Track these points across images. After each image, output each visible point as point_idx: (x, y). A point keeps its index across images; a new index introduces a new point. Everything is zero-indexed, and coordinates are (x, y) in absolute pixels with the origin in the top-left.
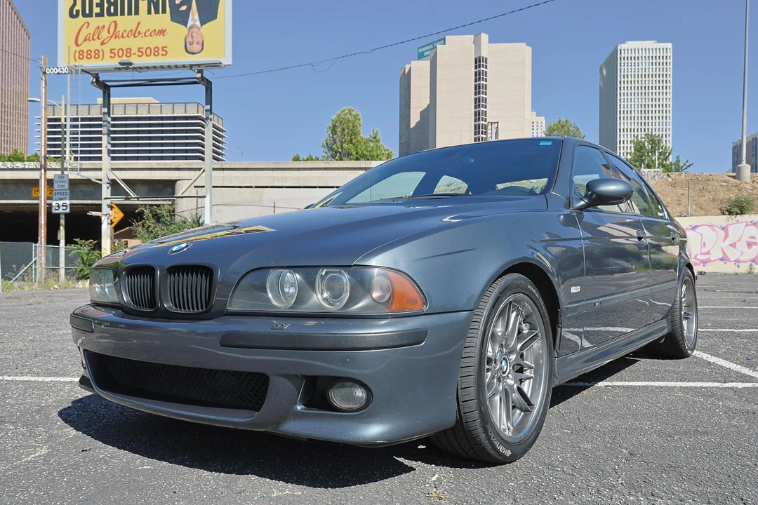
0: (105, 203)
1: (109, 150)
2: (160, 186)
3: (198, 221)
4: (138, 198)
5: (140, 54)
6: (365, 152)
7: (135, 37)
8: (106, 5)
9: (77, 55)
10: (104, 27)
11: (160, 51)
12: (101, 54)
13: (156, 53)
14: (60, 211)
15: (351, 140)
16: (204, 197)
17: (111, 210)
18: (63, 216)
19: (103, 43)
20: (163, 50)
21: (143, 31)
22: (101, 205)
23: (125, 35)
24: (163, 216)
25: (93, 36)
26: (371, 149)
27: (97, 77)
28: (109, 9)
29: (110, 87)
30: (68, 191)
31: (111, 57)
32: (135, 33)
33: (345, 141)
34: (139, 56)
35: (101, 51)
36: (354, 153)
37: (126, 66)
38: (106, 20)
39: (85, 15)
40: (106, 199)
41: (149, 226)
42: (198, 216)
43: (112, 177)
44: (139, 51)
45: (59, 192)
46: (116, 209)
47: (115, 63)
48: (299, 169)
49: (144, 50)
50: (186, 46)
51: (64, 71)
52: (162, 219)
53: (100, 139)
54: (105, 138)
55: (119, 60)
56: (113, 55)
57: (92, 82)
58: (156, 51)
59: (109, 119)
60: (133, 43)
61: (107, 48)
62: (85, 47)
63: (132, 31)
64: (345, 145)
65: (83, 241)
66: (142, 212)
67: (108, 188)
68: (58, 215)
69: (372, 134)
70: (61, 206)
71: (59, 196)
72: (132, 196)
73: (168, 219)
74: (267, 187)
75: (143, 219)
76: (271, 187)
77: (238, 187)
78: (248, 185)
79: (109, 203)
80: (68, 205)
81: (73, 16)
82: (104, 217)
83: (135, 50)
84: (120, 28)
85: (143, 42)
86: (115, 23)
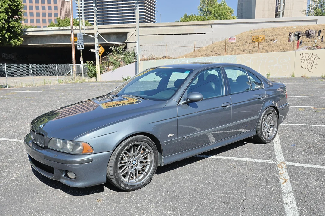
1: (97, 23)
2: (121, 35)
3: (134, 52)
4: (109, 43)
6: (218, 11)
14: (80, 49)
15: (212, 6)
16: (136, 42)
17: (100, 48)
18: (81, 52)
22: (95, 47)
24: (120, 51)
26: (221, 9)
30: (83, 40)
33: (209, 6)
36: (213, 12)
40: (96, 44)
42: (134, 50)
45: (80, 40)
46: (102, 48)
48: (180, 26)
52: (120, 52)
53: (93, 18)
54: (95, 18)
59: (96, 9)
64: (209, 8)
65: (89, 62)
66: (112, 49)
67: (97, 39)
69: (222, 2)
70: (80, 46)
71: (80, 42)
72: (107, 43)
73: (122, 52)
74: (166, 34)
75: (112, 52)
76: (168, 34)
77: (154, 35)
78: (158, 34)
79: (98, 46)
80: (83, 46)
82: (96, 52)
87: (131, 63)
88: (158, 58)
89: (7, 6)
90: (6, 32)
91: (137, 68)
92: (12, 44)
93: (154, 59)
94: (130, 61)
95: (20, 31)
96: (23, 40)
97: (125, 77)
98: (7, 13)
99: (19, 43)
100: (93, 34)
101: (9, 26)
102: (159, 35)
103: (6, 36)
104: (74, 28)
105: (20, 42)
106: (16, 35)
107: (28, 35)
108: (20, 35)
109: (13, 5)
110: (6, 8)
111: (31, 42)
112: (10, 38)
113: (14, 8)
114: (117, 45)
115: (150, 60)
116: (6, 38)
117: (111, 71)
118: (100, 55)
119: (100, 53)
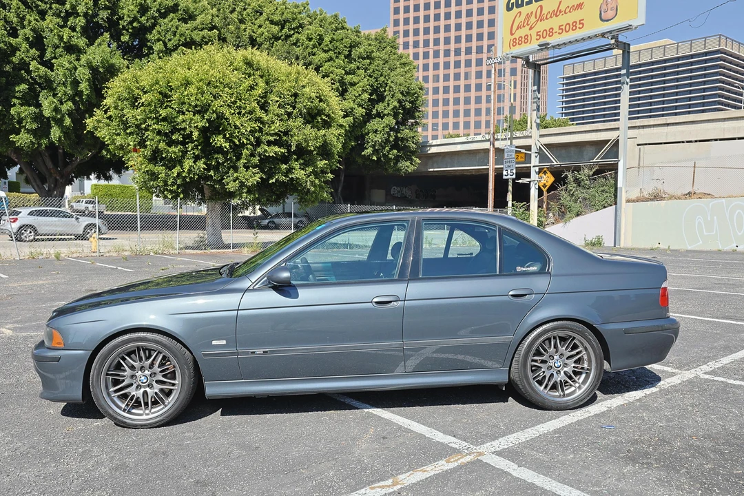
0: (533, 171)
1: (538, 124)
4: (560, 165)
5: (560, 31)
7: (557, 16)
9: (512, 42)
10: (532, 13)
11: (578, 25)
12: (529, 38)
13: (574, 28)
14: (509, 177)
16: (618, 161)
17: (543, 175)
18: (510, 184)
19: (531, 29)
20: (580, 24)
21: (563, 9)
22: (530, 173)
23: (549, 16)
24: (583, 180)
25: (524, 23)
27: (527, 60)
29: (540, 65)
30: (514, 160)
31: (537, 39)
32: (556, 14)
34: (559, 33)
35: (529, 36)
37: (545, 46)
38: (535, 6)
39: (518, 6)
40: (534, 167)
41: (571, 190)
44: (560, 29)
45: (508, 160)
46: (549, 174)
47: (534, 45)
49: (563, 27)
50: (601, 14)
51: (499, 60)
52: (582, 183)
55: (542, 41)
56: (538, 37)
57: (523, 65)
58: (574, 26)
60: (554, 23)
61: (533, 32)
62: (517, 36)
63: (554, 11)
65: (520, 204)
66: (566, 177)
67: (536, 157)
68: (508, 180)
70: (509, 173)
71: (508, 164)
72: (555, 163)
73: (588, 183)
74: (716, 140)
75: (566, 183)
76: (721, 140)
77: (683, 142)
78: (693, 139)
79: (537, 170)
80: (514, 171)
81: (509, 9)
82: (532, 183)
83: (556, 29)
84: (545, 11)
85: (563, 20)
86: (541, 6)
87: (605, 207)
88: (672, 197)
89: (396, 104)
90: (391, 149)
91: (618, 218)
92: (399, 170)
93: (662, 199)
94: (604, 202)
95: (414, 146)
96: (419, 162)
97: (589, 238)
98: (395, 116)
99: (411, 169)
100: (528, 148)
101: (397, 138)
102: (696, 141)
103: (390, 156)
104: (496, 137)
105: (414, 166)
106: (408, 154)
107: (429, 152)
108: (413, 153)
109: (406, 101)
110: (395, 107)
111: (435, 165)
112: (397, 159)
113: (408, 105)
114: (578, 169)
115: (652, 200)
116: (391, 159)
117: (561, 224)
118: (545, 190)
119: (544, 186)
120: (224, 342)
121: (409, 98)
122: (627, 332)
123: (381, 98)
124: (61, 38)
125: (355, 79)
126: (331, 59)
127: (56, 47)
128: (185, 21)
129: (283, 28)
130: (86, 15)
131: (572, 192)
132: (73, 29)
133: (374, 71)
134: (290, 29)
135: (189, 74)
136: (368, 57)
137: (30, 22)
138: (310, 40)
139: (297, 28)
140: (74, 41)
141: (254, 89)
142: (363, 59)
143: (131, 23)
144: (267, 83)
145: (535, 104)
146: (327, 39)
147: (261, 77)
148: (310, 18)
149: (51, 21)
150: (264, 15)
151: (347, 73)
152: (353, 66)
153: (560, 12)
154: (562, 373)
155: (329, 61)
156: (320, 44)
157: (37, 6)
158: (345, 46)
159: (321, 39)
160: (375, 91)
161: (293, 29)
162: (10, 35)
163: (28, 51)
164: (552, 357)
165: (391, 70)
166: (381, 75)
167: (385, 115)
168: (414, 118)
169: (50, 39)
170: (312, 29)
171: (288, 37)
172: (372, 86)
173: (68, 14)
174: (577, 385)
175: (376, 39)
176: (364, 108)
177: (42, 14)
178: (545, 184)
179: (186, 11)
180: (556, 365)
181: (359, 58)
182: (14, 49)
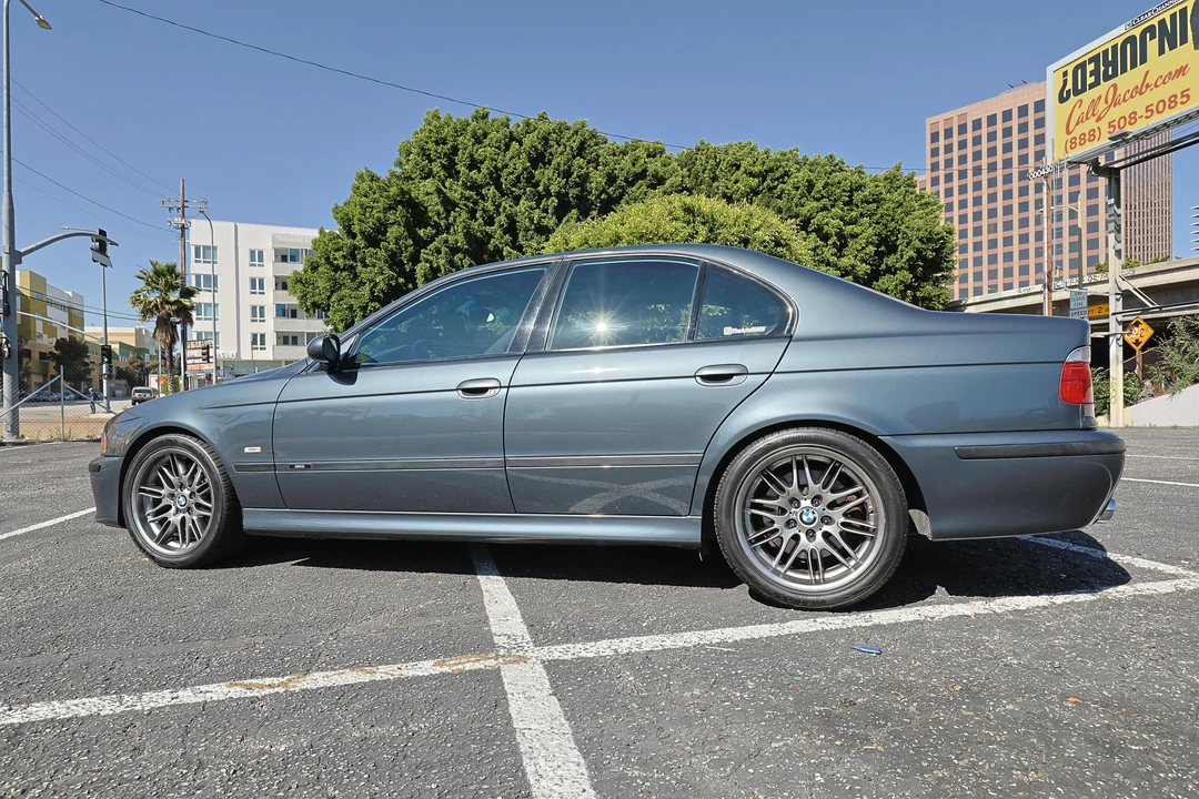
0: (1112, 321)
4: (1160, 308)
5: (1149, 114)
7: (1141, 94)
8: (1102, 68)
9: (1069, 144)
10: (1100, 97)
11: (1179, 100)
12: (1097, 134)
13: (1173, 104)
19: (1099, 119)
20: (1183, 96)
21: (1153, 81)
22: (1108, 324)
23: (1128, 97)
25: (1087, 114)
27: (1095, 165)
28: (1106, 71)
29: (1117, 170)
31: (1109, 132)
32: (1139, 91)
34: (1147, 117)
35: (1097, 131)
37: (1121, 139)
38: (1104, 86)
39: (1077, 92)
40: (1114, 314)
41: (1182, 345)
43: (1125, 286)
44: (1147, 111)
45: (1077, 311)
46: (1144, 327)
47: (1105, 141)
49: (1154, 107)
51: (1048, 170)
55: (1118, 132)
56: (1112, 129)
57: (1088, 173)
58: (1172, 101)
60: (1138, 104)
61: (1104, 124)
62: (1076, 133)
63: (1137, 87)
66: (1174, 326)
67: (1118, 300)
72: (1151, 307)
75: (1173, 336)
79: (1120, 319)
81: (1062, 99)
82: (1111, 339)
83: (1141, 111)
84: (1121, 91)
85: (1152, 97)
86: (1115, 86)
89: (912, 253)
109: (928, 249)
117: (1166, 396)
118: (1137, 348)
119: (1137, 342)
120: (258, 449)
121: (931, 246)
122: (964, 454)
123: (893, 249)
124: (531, 220)
125: (857, 229)
126: (824, 208)
127: (527, 230)
128: (653, 186)
129: (764, 180)
130: (558, 195)
131: (1183, 348)
132: (545, 211)
133: (882, 217)
134: (773, 180)
135: (621, 230)
136: (874, 201)
137: (505, 208)
138: (797, 189)
139: (782, 177)
140: (545, 222)
141: (693, 237)
142: (869, 203)
143: (599, 196)
144: (711, 230)
145: (1113, 224)
146: (819, 186)
147: (704, 224)
148: (798, 163)
149: (524, 204)
150: (742, 169)
151: (846, 224)
152: (854, 214)
153: (1148, 86)
154: (819, 535)
155: (822, 211)
156: (810, 193)
157: (512, 192)
158: (844, 191)
159: (811, 185)
160: (883, 240)
161: (778, 179)
162: (486, 224)
163: (502, 237)
164: (794, 501)
165: (907, 214)
166: (893, 220)
167: (897, 269)
168: (942, 270)
169: (523, 222)
170: (801, 176)
171: (771, 189)
172: (879, 235)
173: (540, 197)
174: (853, 563)
175: (886, 179)
176: (869, 264)
177: (517, 199)
178: (1137, 340)
179: (655, 176)
180: (805, 518)
181: (862, 202)
182: (490, 236)
